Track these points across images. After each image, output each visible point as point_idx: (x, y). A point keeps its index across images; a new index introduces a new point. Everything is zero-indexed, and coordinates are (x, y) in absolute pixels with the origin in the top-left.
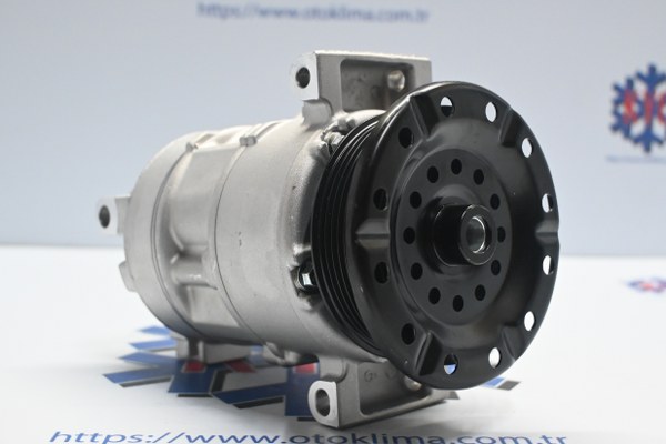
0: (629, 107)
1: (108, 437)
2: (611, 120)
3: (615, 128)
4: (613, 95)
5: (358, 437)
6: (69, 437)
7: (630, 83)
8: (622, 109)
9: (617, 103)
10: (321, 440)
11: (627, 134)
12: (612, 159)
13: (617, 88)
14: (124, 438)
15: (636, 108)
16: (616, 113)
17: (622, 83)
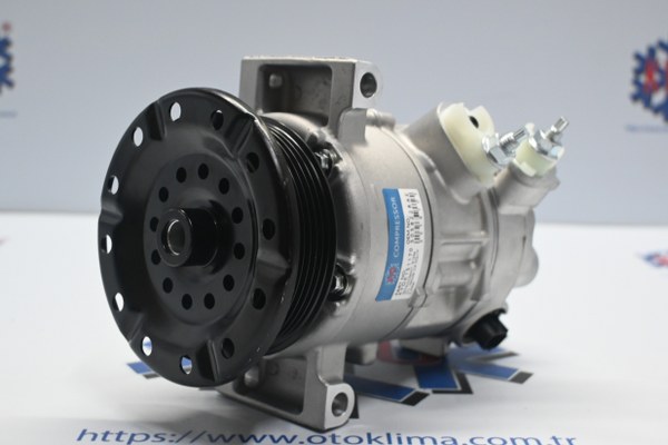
0: (650, 76)
1: (133, 435)
2: (632, 89)
3: (635, 98)
4: (634, 64)
5: (373, 437)
6: (95, 436)
7: (652, 52)
8: (643, 79)
9: (638, 72)
10: (337, 440)
11: (647, 103)
12: (632, 129)
13: (638, 57)
14: (148, 437)
15: (657, 77)
16: (636, 82)
17: (644, 51)
